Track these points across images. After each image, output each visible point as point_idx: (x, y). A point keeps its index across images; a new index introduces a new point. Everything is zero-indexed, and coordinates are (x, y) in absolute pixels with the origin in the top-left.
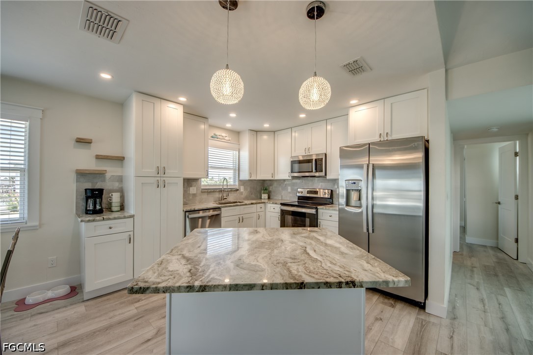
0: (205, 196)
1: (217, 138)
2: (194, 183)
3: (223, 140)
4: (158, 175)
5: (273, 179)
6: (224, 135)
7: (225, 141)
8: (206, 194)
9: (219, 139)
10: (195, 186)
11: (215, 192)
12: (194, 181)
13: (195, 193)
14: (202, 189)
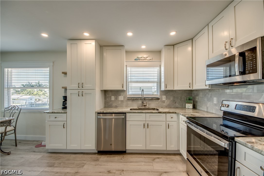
0: (130, 102)
1: (139, 60)
2: (122, 93)
3: (145, 61)
4: (79, 89)
5: (191, 89)
6: (145, 56)
7: (147, 61)
8: (131, 101)
9: (141, 60)
10: (123, 95)
11: (138, 99)
12: (122, 92)
13: (123, 100)
14: (128, 97)
